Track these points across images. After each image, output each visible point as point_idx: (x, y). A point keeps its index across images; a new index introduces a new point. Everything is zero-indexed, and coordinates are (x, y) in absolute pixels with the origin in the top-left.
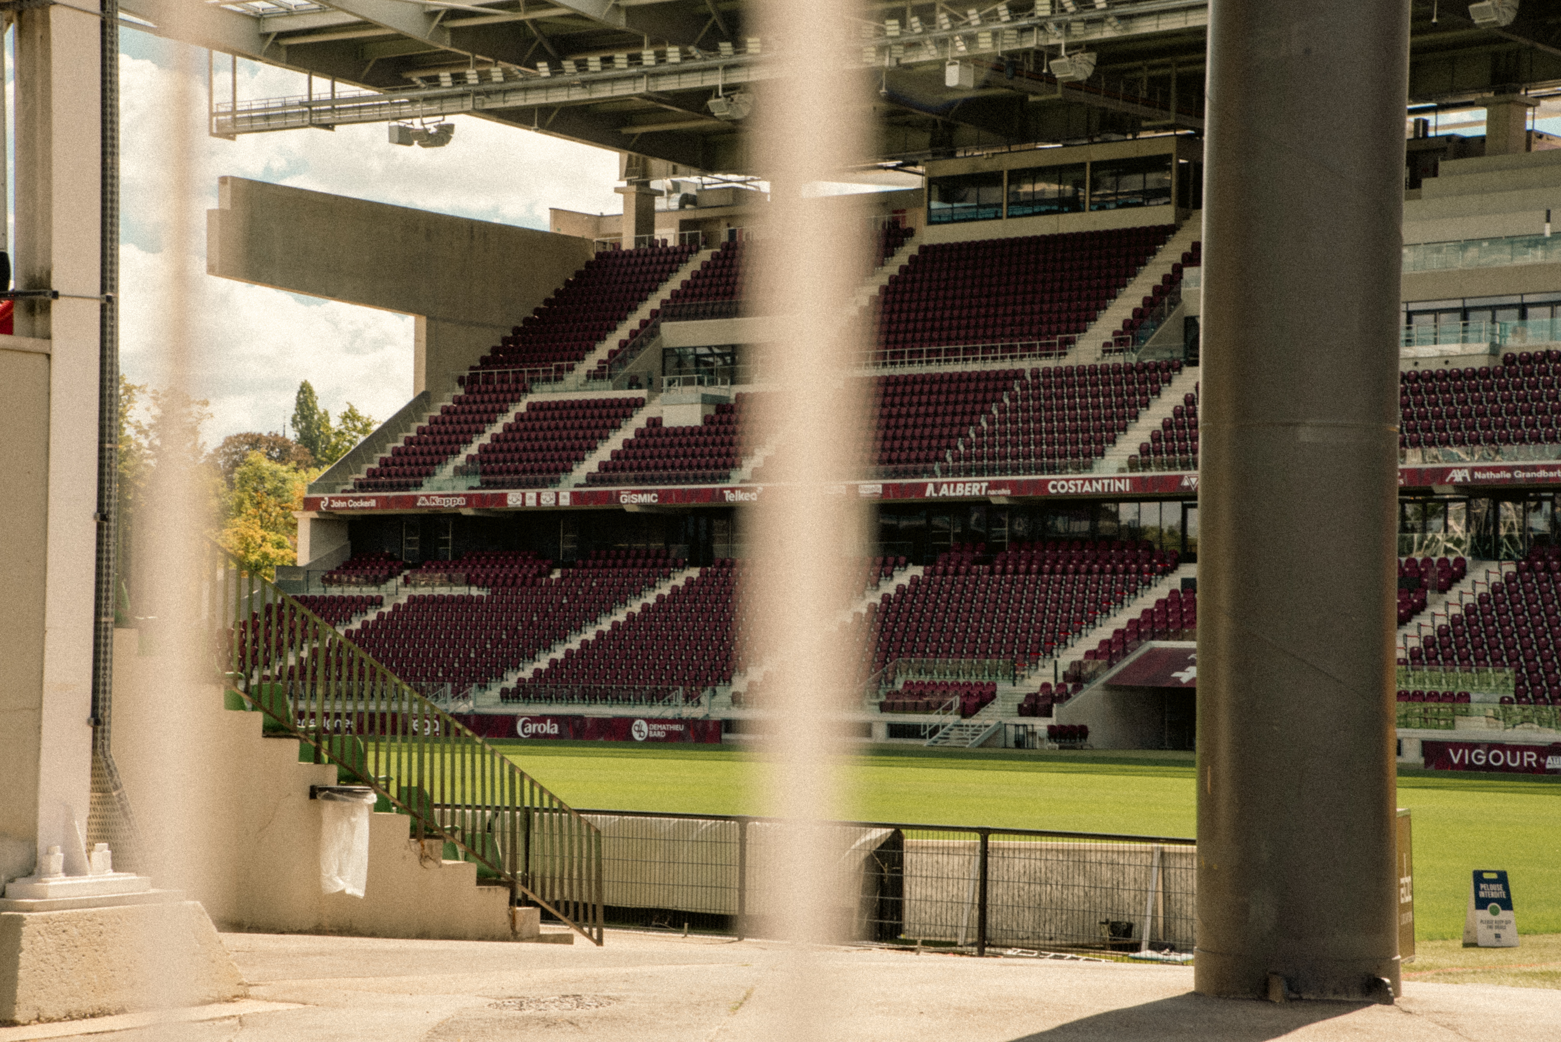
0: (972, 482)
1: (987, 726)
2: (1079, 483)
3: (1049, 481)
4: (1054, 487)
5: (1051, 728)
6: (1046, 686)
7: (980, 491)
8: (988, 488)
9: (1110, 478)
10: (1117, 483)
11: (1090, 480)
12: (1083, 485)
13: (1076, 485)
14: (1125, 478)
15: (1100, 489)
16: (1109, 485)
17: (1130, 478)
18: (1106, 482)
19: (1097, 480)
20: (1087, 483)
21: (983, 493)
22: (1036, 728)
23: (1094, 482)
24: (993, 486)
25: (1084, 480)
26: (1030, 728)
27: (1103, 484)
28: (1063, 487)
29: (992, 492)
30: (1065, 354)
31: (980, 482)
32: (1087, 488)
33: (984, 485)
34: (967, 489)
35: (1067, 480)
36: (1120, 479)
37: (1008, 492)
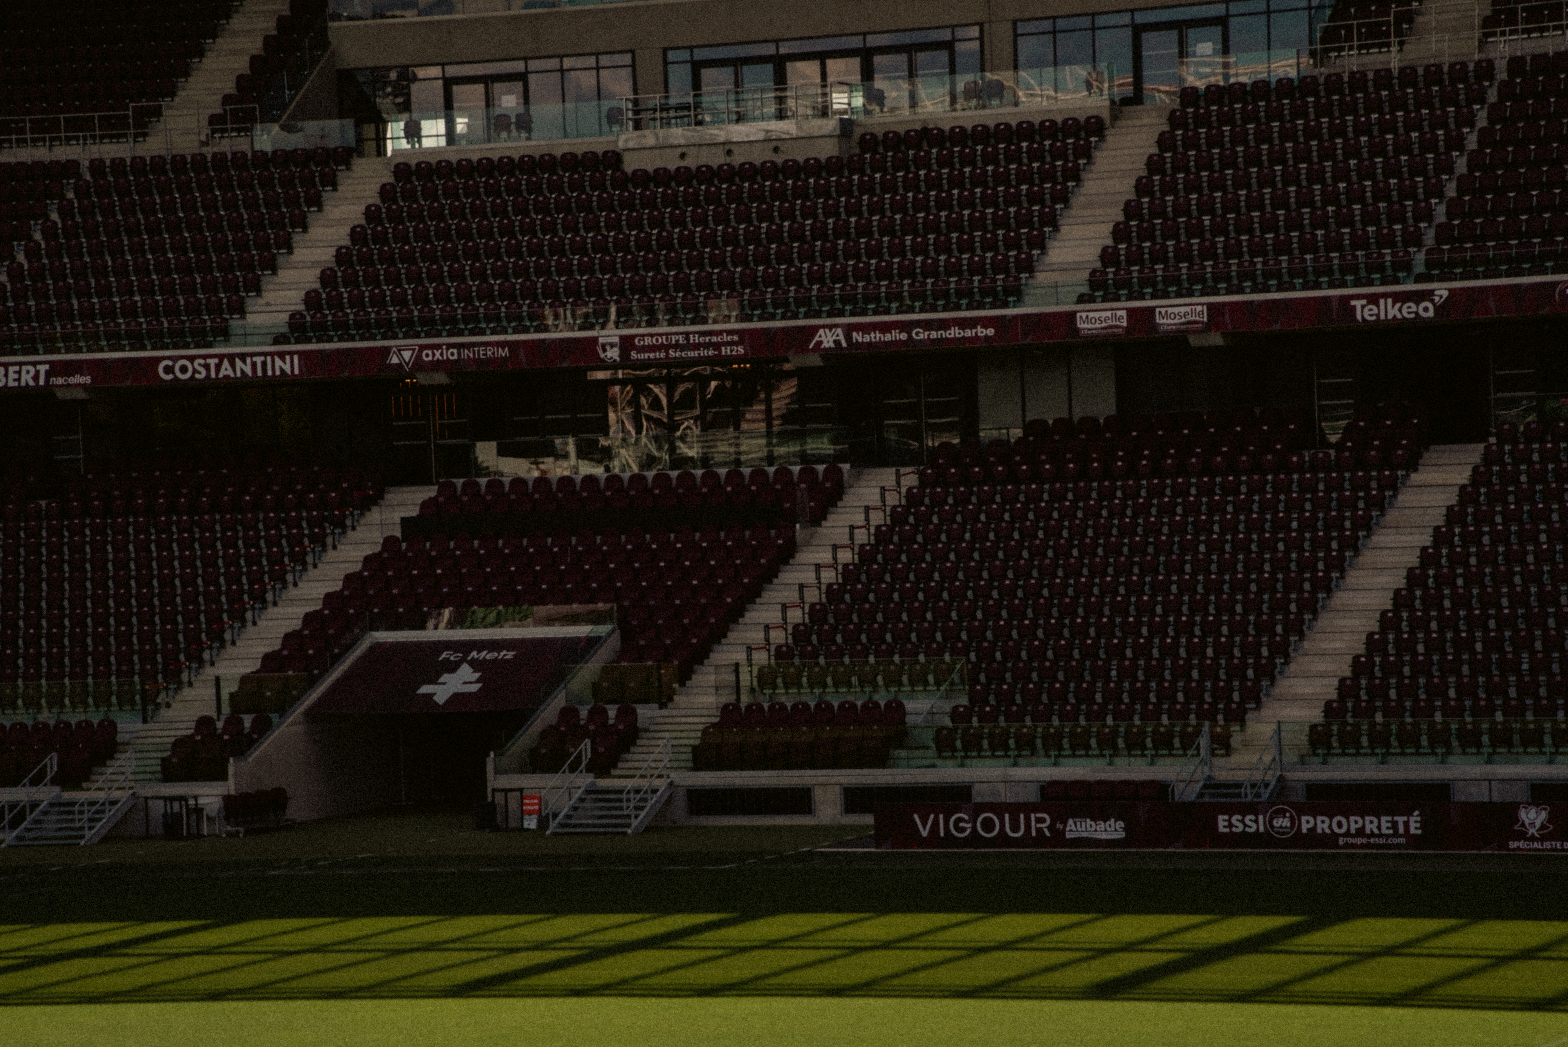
0: (20, 364)
1: (113, 803)
2: (213, 362)
3: (160, 359)
4: (169, 370)
5: (227, 799)
6: (204, 723)
7: (36, 378)
8: (48, 374)
9: (265, 354)
10: (278, 362)
11: (231, 358)
12: (218, 367)
13: (207, 367)
14: (291, 353)
15: (248, 370)
16: (264, 364)
17: (299, 353)
18: (259, 360)
19: (243, 357)
20: (226, 363)
21: (42, 382)
22: (201, 801)
23: (238, 363)
24: (56, 369)
25: (221, 357)
26: (192, 802)
27: (254, 365)
28: (184, 369)
29: (60, 381)
30: (145, 135)
31: (34, 364)
32: (226, 370)
33: (43, 368)
34: (12, 376)
35: (192, 359)
36: (282, 355)
37: (87, 380)
